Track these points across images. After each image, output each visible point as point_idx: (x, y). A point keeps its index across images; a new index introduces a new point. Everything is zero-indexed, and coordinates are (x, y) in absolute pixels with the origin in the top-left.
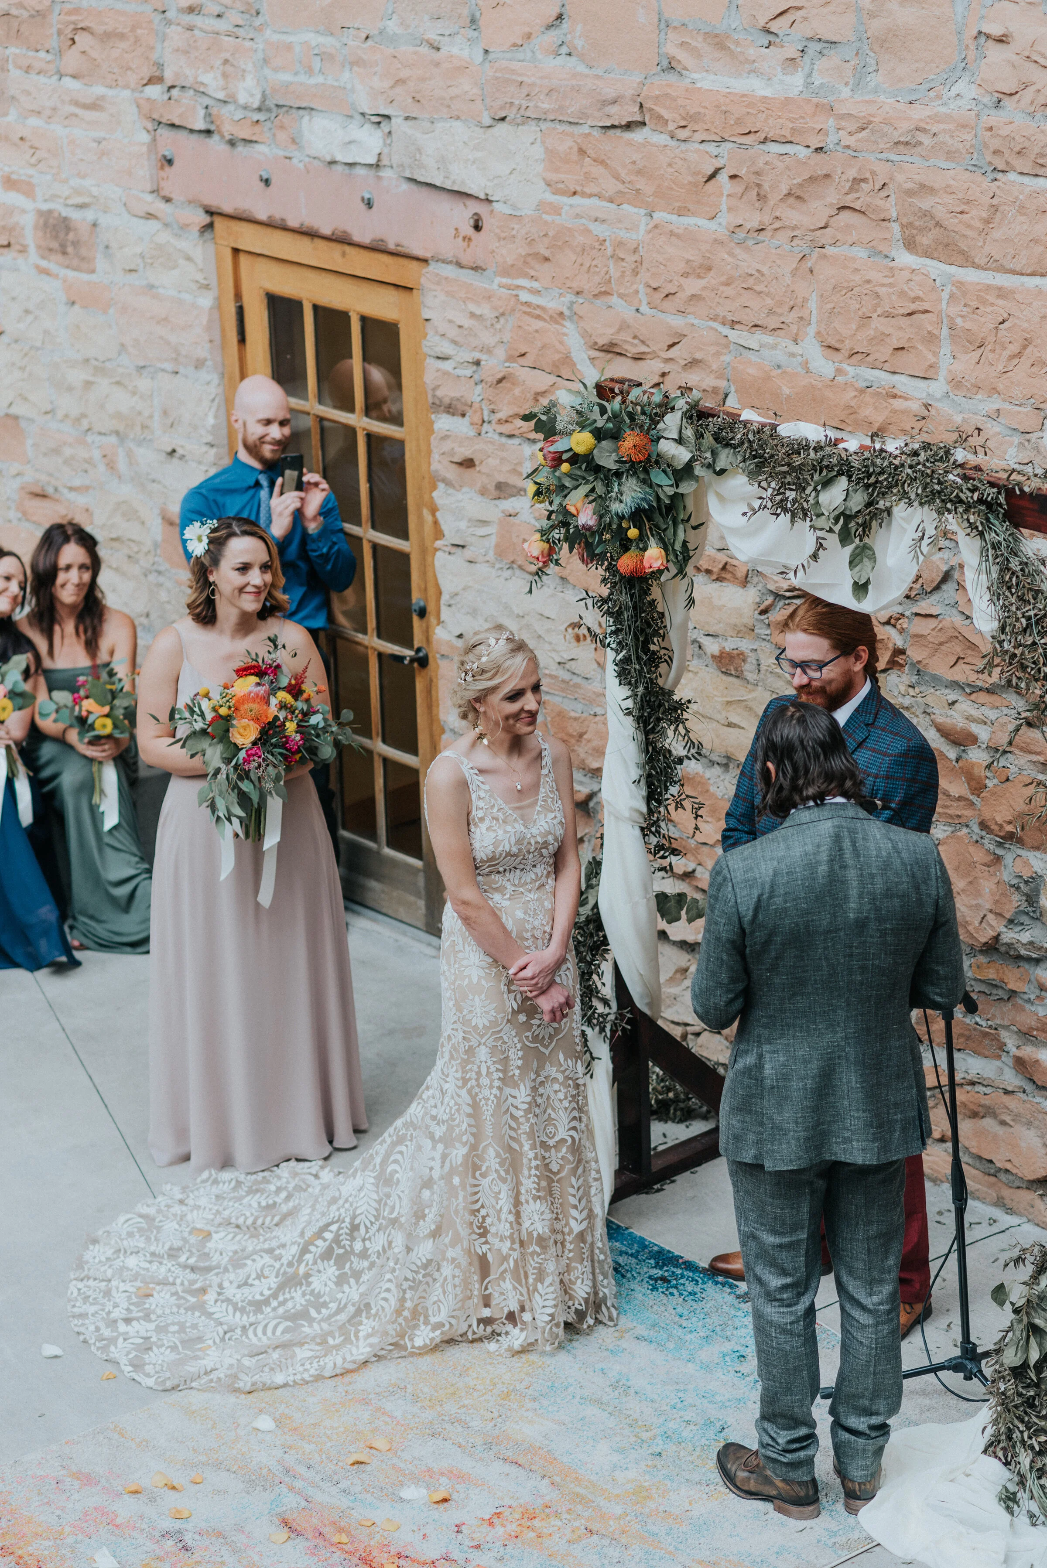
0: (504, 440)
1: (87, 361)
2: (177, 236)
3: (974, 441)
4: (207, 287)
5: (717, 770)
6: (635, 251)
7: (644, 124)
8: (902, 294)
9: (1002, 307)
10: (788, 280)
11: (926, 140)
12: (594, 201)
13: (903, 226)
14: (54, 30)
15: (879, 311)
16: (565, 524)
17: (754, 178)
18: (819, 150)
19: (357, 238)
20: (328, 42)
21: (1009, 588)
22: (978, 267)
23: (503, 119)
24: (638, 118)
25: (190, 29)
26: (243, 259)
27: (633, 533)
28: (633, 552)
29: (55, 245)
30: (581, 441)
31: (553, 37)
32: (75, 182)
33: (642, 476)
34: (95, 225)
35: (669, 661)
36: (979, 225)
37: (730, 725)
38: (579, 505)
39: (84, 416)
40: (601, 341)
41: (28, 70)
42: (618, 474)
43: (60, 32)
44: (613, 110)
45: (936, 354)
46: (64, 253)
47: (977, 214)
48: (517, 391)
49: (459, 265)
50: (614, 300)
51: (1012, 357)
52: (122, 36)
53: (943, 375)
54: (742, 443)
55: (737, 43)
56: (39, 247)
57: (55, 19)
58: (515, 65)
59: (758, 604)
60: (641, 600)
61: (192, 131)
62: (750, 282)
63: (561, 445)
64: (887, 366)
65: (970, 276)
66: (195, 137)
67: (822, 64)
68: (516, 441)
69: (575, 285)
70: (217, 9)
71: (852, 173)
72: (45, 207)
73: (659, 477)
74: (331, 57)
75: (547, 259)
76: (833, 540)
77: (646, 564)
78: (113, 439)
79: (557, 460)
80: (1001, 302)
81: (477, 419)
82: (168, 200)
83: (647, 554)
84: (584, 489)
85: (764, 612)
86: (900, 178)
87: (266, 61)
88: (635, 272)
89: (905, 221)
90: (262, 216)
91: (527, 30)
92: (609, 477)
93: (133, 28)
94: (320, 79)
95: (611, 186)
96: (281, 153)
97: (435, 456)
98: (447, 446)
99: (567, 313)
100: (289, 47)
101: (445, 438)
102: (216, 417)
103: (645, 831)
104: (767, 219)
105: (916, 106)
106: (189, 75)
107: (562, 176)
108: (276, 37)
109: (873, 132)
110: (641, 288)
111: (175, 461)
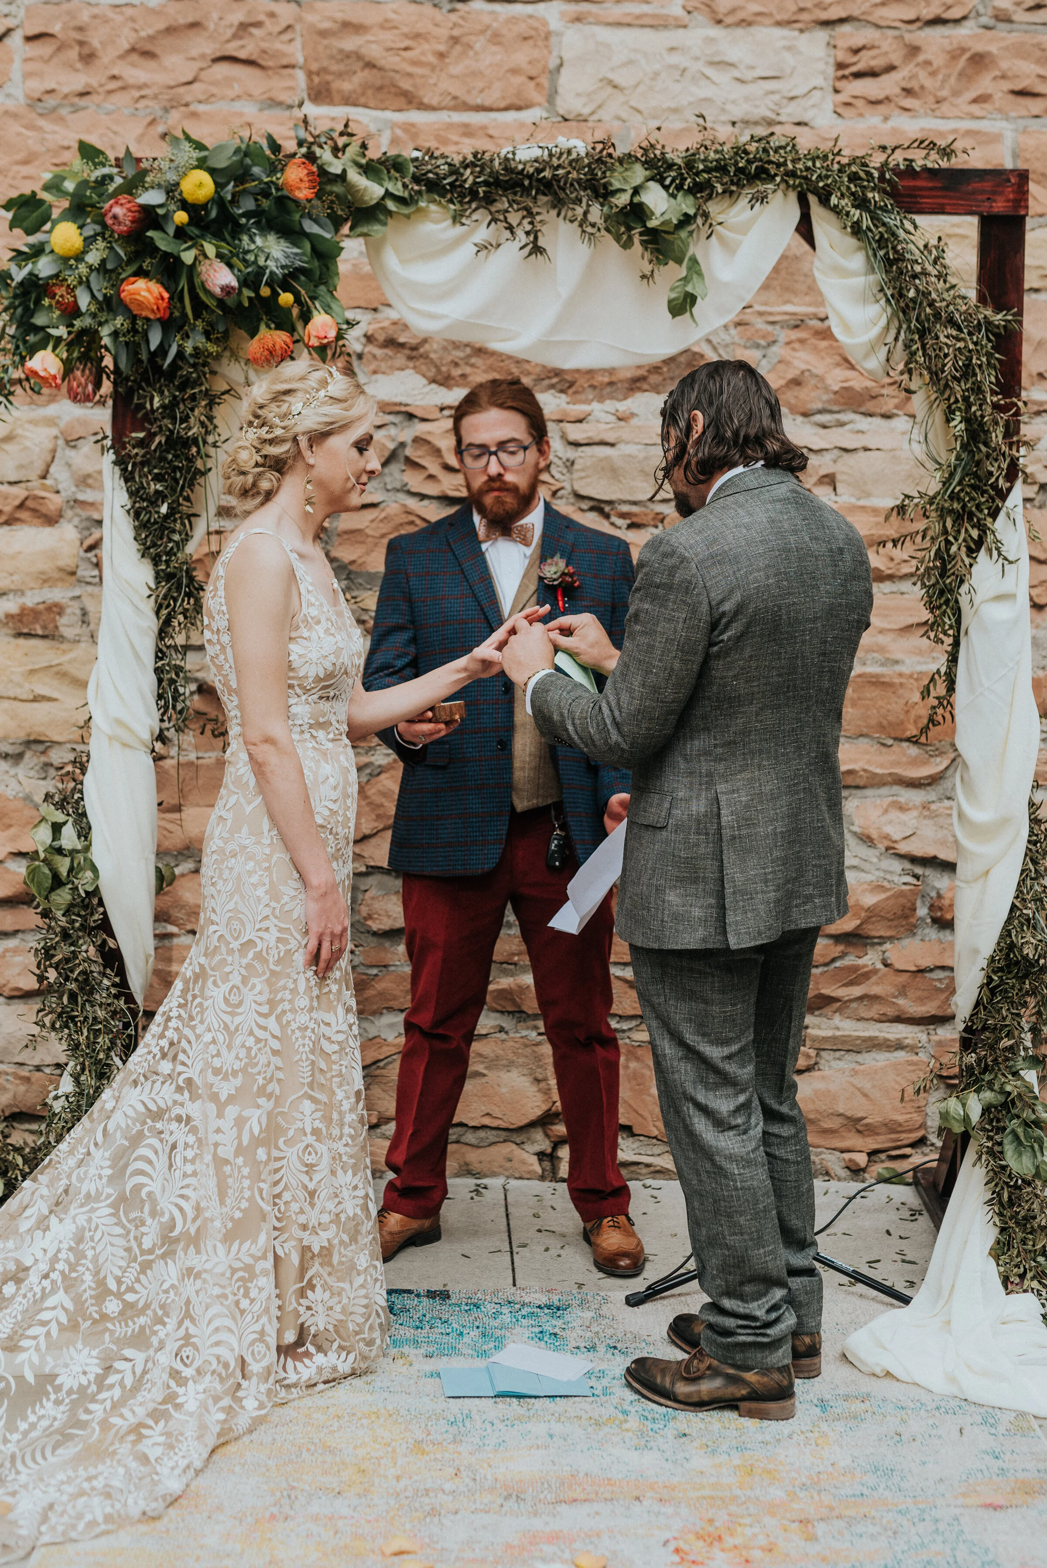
13: (310, 74)
17: (73, 35)
30: (201, 184)
36: (429, 60)
37: (37, 699)
47: (427, 49)
71: (236, 18)
89: (314, 66)
104: (94, 80)
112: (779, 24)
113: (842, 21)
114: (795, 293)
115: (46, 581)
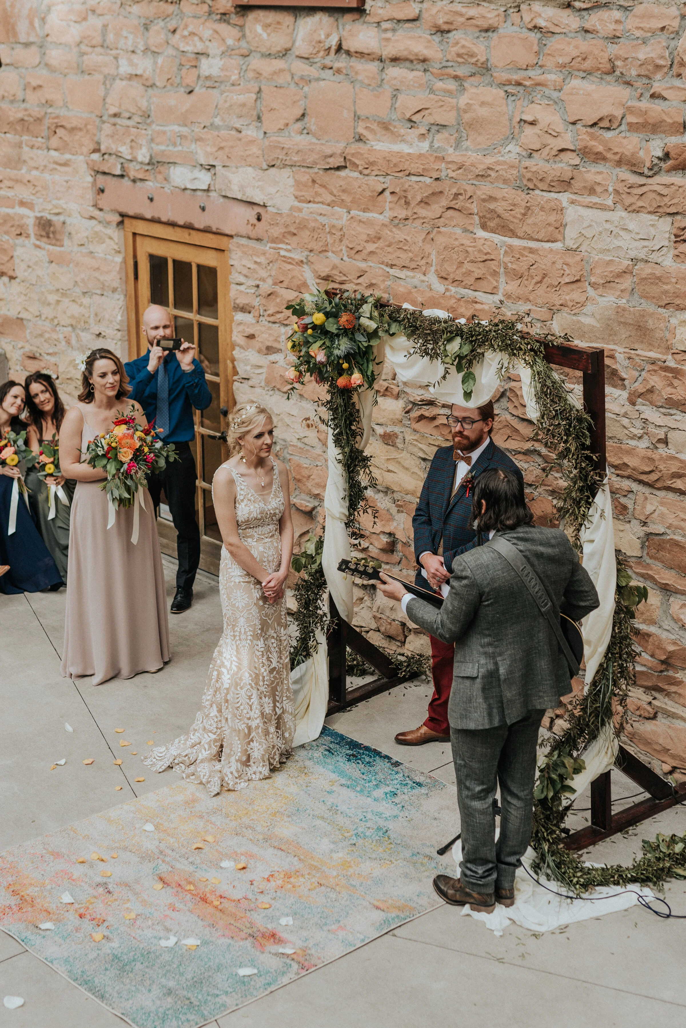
0: (270, 325)
1: (58, 290)
2: (105, 227)
3: (527, 319)
4: (119, 252)
5: (381, 495)
6: (341, 229)
7: (346, 167)
8: (480, 251)
9: (531, 258)
10: (420, 244)
11: (493, 174)
12: (320, 205)
13: (480, 217)
14: (46, 128)
15: (468, 260)
16: (308, 362)
17: (403, 193)
18: (437, 179)
19: (197, 226)
20: (185, 130)
21: (546, 395)
22: (520, 238)
23: (273, 166)
24: (343, 164)
25: (114, 125)
26: (138, 239)
27: (345, 366)
28: (345, 376)
29: (44, 233)
30: (318, 318)
31: (299, 125)
32: (55, 202)
33: (350, 336)
34: (64, 223)
35: (362, 435)
36: (519, 216)
37: (389, 471)
38: (316, 351)
39: (56, 317)
40: (323, 275)
41: (32, 147)
42: (338, 335)
43: (49, 128)
44: (331, 160)
45: (497, 281)
46: (48, 237)
47: (519, 211)
48: (278, 300)
49: (249, 238)
50: (330, 254)
51: (537, 283)
52: (80, 129)
53: (501, 291)
54: (404, 320)
55: (395, 127)
56: (36, 235)
57: (47, 122)
58: (280, 139)
59: (404, 408)
60: (348, 402)
61: (114, 176)
62: (401, 245)
63: (307, 320)
64: (472, 287)
65: (515, 242)
66: (115, 179)
67: (438, 136)
68: (277, 325)
69: (310, 247)
70: (127, 115)
71: (454, 191)
72: (39, 215)
73: (360, 337)
74: (186, 137)
75: (295, 234)
76: (453, 369)
77: (352, 382)
78: (70, 329)
79: (305, 328)
80: (531, 255)
81: (257, 314)
82: (101, 210)
83: (353, 376)
84: (319, 343)
85: (407, 412)
86: (479, 193)
87: (152, 140)
88: (341, 241)
89: (481, 214)
90: (149, 216)
91: (287, 122)
92: (332, 337)
93: (86, 125)
94: (180, 148)
95: (329, 198)
96: (159, 185)
97: (235, 333)
98: (241, 328)
99: (305, 261)
100: (164, 133)
101: (240, 324)
102: (122, 316)
103: (347, 525)
104: (409, 213)
105: (488, 157)
106: (114, 148)
107: (303, 193)
108: (158, 128)
109: (465, 170)
110: (344, 248)
111: (101, 339)
112: (650, 213)
113: (677, 213)
114: (654, 346)
115: (394, 423)
